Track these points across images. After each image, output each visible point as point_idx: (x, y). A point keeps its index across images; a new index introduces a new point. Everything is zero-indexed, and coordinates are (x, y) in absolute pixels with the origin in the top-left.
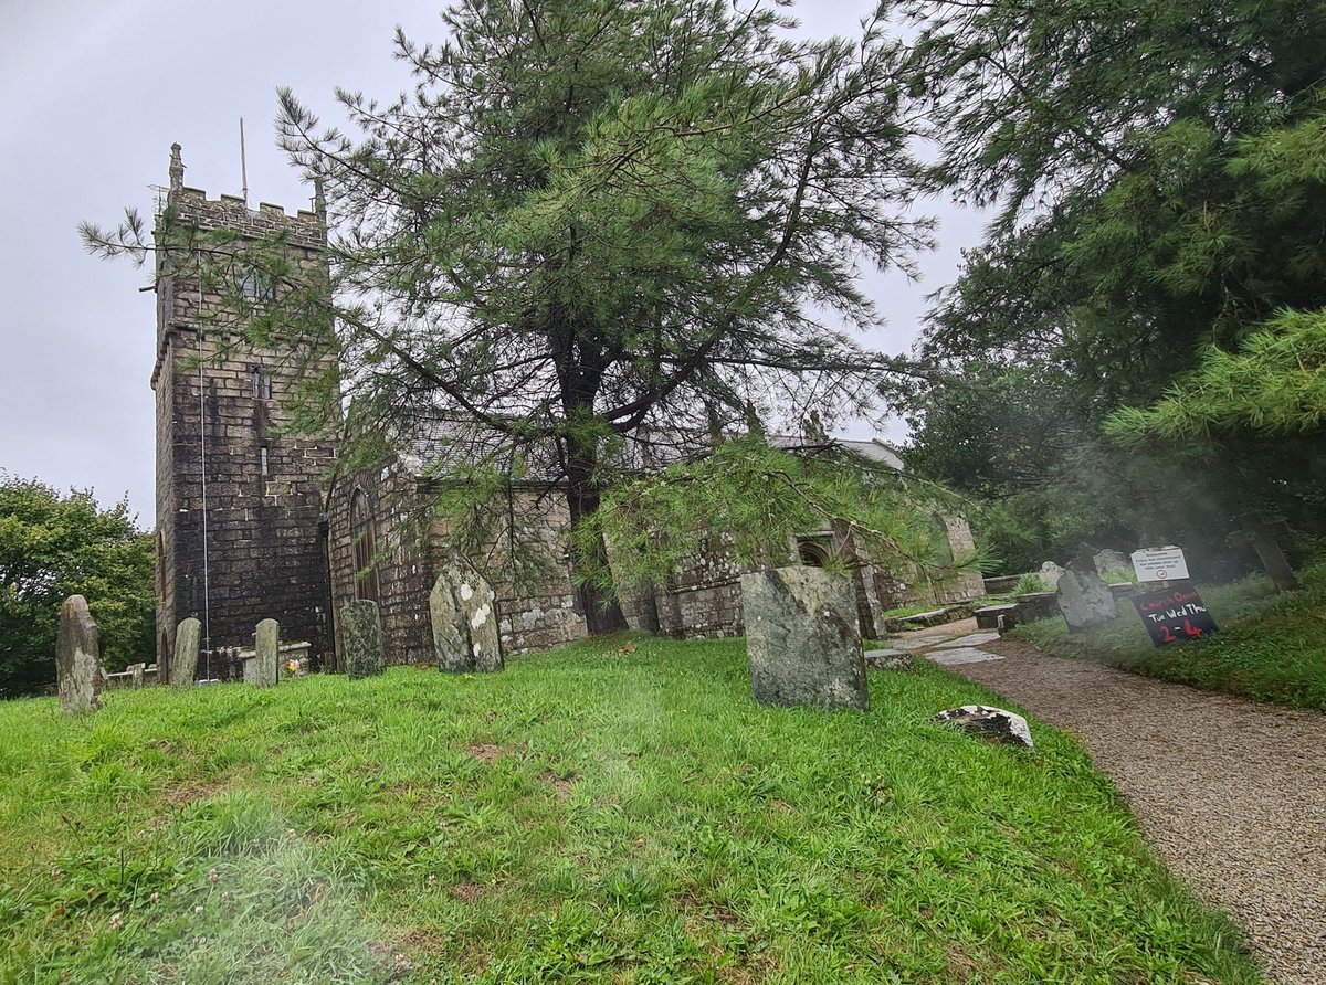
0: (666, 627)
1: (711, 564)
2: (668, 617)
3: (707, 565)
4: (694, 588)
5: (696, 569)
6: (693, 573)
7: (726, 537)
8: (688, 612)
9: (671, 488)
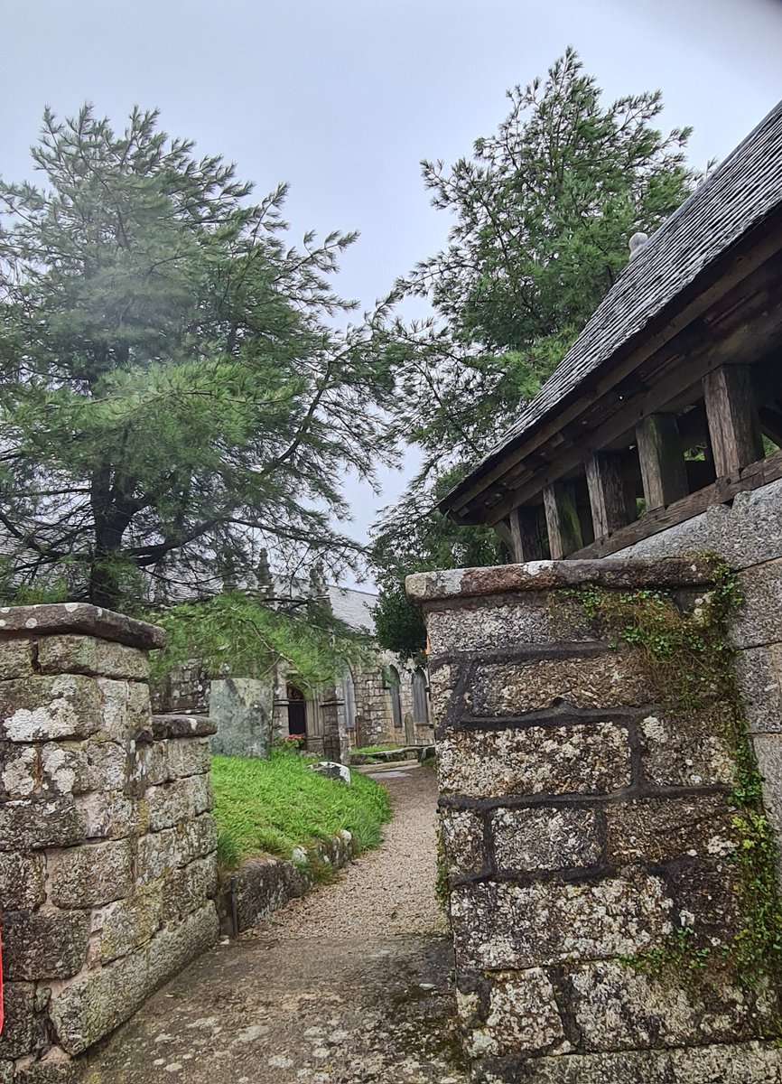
1: (208, 691)
3: (204, 692)
5: (192, 695)
7: (224, 667)
9: (177, 621)
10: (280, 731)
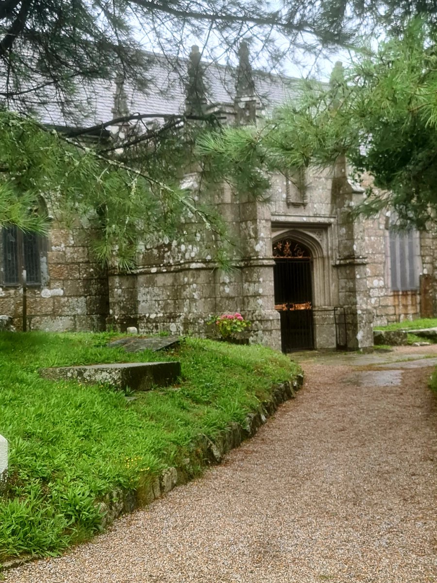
0: (116, 313)
1: (175, 243)
2: (120, 302)
3: (170, 245)
4: (154, 270)
5: (158, 248)
6: (155, 252)
8: (144, 298)
10: (260, 301)
